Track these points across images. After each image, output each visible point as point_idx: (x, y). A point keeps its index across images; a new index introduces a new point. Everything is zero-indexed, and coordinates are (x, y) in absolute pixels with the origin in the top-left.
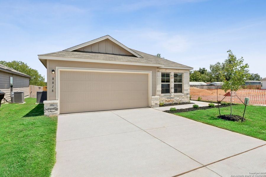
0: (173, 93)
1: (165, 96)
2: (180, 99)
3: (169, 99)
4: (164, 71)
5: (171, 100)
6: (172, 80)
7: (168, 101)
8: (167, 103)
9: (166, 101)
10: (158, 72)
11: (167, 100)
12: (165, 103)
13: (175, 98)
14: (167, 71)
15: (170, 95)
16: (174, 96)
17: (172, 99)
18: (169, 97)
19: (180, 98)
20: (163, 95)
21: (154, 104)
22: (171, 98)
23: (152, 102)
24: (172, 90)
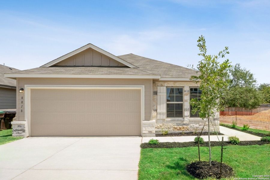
0: (187, 116)
1: (172, 120)
2: (200, 127)
3: (180, 127)
4: (171, 85)
5: (183, 128)
6: (186, 97)
7: (178, 128)
8: (177, 131)
9: (175, 128)
10: (162, 86)
11: (176, 127)
12: (171, 131)
13: (192, 125)
14: (178, 85)
15: (181, 120)
16: (190, 121)
17: (185, 127)
18: (179, 122)
19: (200, 125)
20: (169, 119)
21: (147, 132)
22: (184, 124)
23: (144, 129)
24: (187, 113)
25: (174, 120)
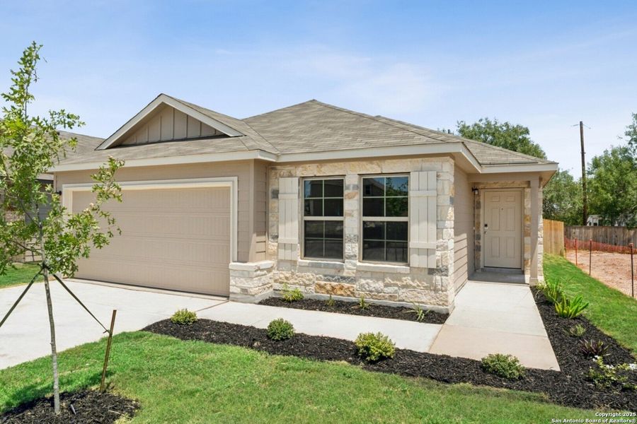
0: (350, 257)
1: (313, 265)
2: (386, 289)
3: (334, 284)
4: (312, 172)
5: (341, 288)
7: (329, 288)
8: (324, 296)
9: (321, 287)
10: (291, 176)
11: (322, 283)
12: (310, 292)
13: (363, 281)
14: (328, 172)
15: (334, 267)
16: (358, 271)
17: (346, 285)
18: (332, 272)
19: (386, 286)
20: (308, 261)
21: (239, 290)
22: (343, 278)
23: (232, 282)
24: (353, 247)
25: (318, 266)
